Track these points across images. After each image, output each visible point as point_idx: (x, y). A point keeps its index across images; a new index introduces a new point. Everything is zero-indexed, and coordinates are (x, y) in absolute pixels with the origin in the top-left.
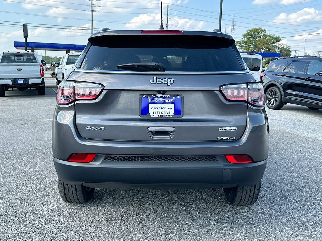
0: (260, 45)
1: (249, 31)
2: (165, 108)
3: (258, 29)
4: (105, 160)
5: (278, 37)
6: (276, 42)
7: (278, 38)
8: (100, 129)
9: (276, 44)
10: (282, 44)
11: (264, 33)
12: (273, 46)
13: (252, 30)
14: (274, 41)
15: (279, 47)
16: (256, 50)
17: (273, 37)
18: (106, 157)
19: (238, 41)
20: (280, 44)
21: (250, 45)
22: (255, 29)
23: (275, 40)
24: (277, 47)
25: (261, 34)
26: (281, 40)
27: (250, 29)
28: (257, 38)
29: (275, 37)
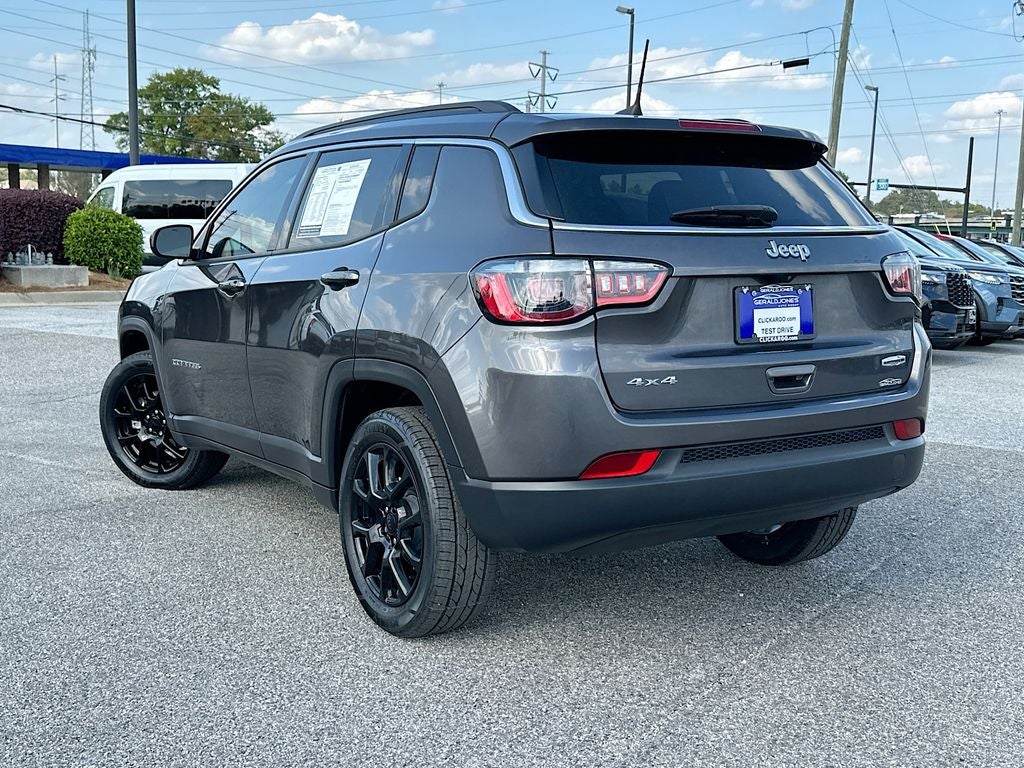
0: (202, 134)
1: (158, 77)
2: (783, 319)
3: (191, 73)
4: (681, 461)
5: (261, 107)
6: (257, 124)
7: (262, 110)
8: (664, 381)
9: (255, 132)
10: (276, 135)
11: (213, 90)
12: (247, 137)
13: (170, 77)
14: (247, 122)
15: (269, 142)
16: (187, 150)
17: (243, 107)
18: (685, 454)
19: (118, 113)
20: (269, 133)
21: (165, 130)
22: (180, 72)
23: (251, 116)
24: (259, 142)
25: (202, 94)
26: (273, 119)
27: (163, 73)
28: (188, 105)
29: (249, 107)
